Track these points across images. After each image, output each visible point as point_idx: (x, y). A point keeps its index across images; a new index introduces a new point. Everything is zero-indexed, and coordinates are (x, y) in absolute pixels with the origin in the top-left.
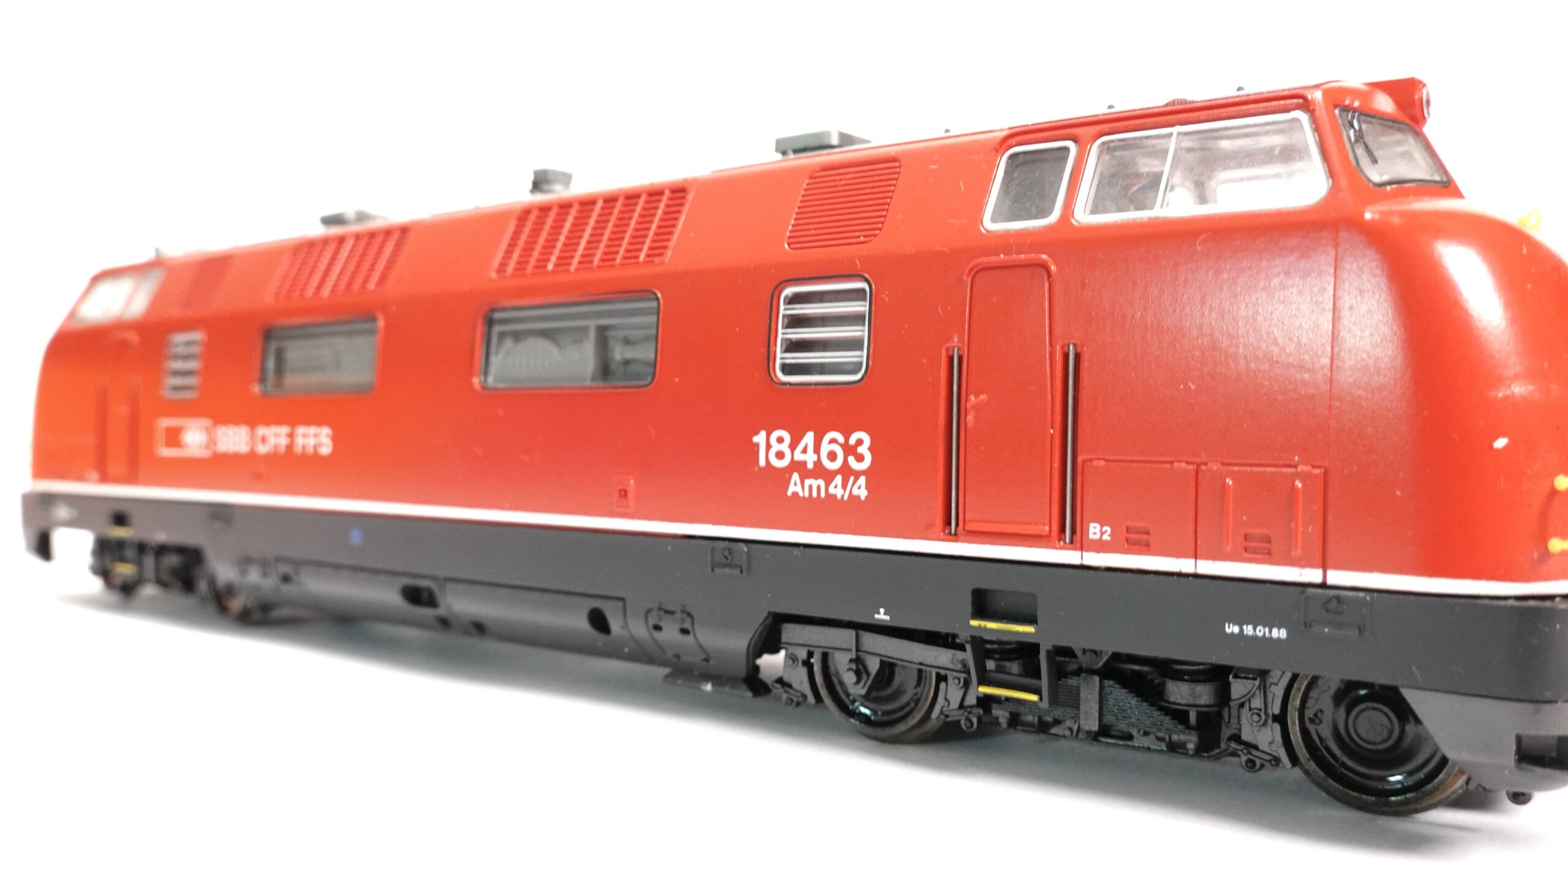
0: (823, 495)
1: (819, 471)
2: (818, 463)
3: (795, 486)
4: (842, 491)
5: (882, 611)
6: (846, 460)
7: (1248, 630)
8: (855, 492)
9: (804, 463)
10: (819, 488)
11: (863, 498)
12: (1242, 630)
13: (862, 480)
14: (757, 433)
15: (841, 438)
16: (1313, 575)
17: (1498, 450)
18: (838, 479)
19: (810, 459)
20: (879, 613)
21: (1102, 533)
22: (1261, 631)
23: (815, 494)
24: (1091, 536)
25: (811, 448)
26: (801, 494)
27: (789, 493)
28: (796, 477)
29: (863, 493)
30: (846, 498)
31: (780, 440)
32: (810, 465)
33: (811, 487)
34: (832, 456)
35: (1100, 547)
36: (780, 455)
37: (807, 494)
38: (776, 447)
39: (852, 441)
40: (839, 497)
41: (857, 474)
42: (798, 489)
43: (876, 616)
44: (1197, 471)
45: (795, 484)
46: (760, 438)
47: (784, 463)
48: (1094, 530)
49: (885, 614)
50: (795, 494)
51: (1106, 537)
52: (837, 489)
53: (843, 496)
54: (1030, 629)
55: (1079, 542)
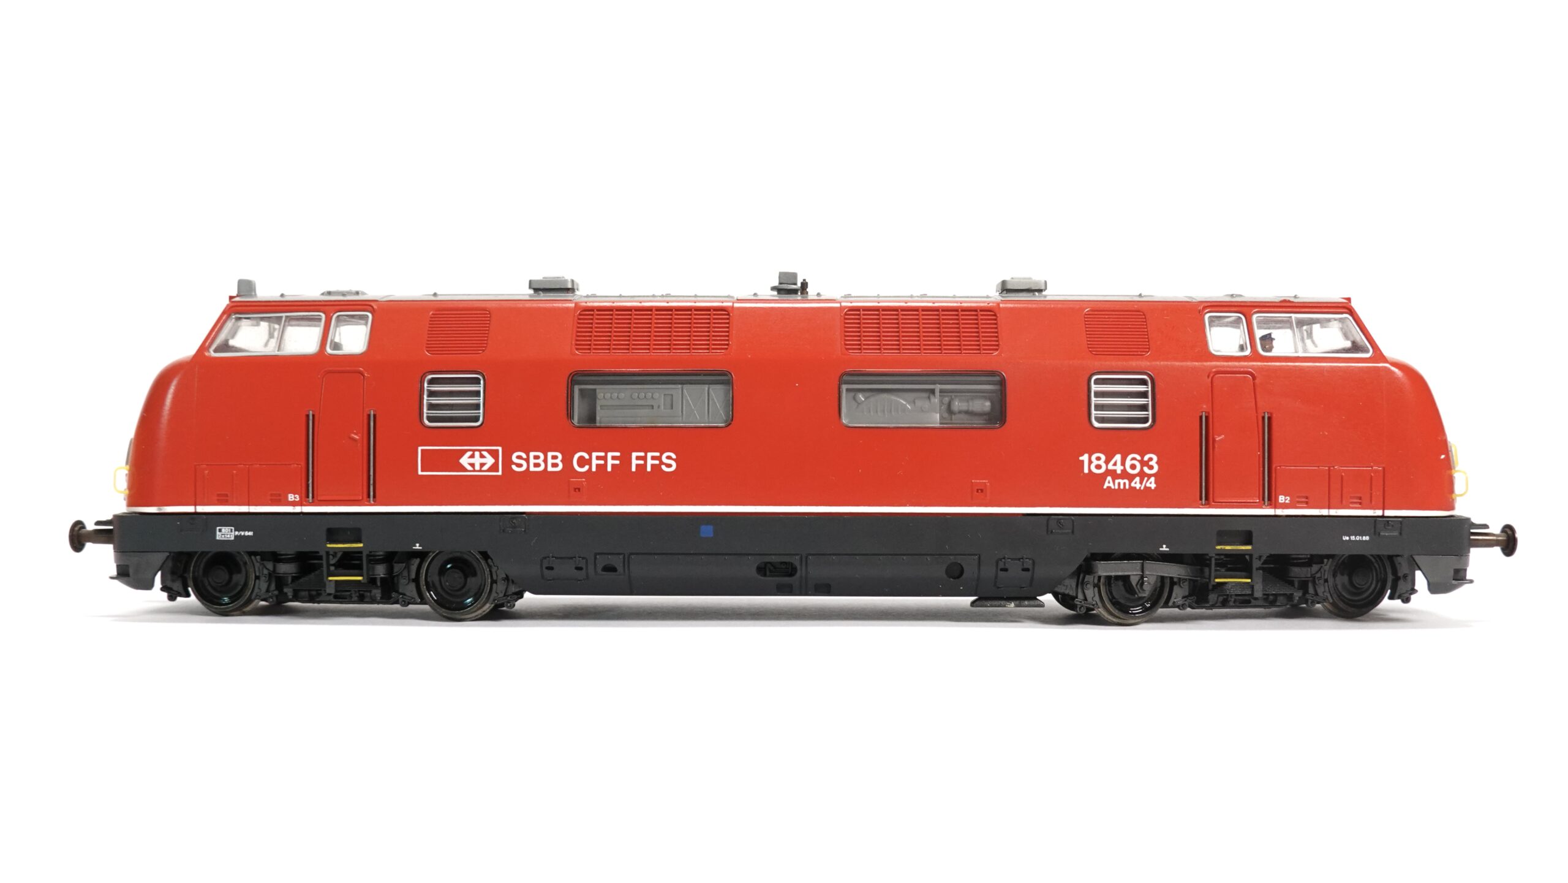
0: (1127, 487)
1: (1125, 475)
2: (1124, 471)
3: (1109, 483)
4: (1140, 485)
5: (1164, 546)
6: (1142, 469)
7: (1353, 538)
8: (1148, 485)
9: (1115, 471)
10: (1125, 484)
11: (1153, 488)
12: (1350, 538)
13: (1152, 479)
14: (1082, 455)
15: (1139, 458)
16: (1379, 513)
17: (1442, 459)
18: (1137, 479)
19: (1119, 469)
20: (1162, 547)
21: (1286, 500)
22: (1358, 538)
23: (1122, 487)
24: (1280, 501)
25: (1119, 463)
26: (1113, 487)
27: (1105, 487)
28: (1109, 478)
29: (1153, 486)
30: (1142, 488)
31: (1098, 459)
32: (1119, 472)
33: (1119, 484)
34: (1133, 467)
35: (1285, 506)
36: (1098, 467)
37: (1117, 487)
38: (1095, 462)
39: (1146, 458)
40: (1138, 488)
41: (1149, 476)
42: (1111, 485)
43: (1161, 549)
44: (1329, 470)
45: (1109, 482)
46: (1085, 458)
47: (1102, 471)
48: (1282, 499)
49: (1166, 548)
50: (1109, 488)
51: (1287, 502)
52: (1136, 484)
53: (1140, 488)
54: (1249, 547)
55: (1275, 505)
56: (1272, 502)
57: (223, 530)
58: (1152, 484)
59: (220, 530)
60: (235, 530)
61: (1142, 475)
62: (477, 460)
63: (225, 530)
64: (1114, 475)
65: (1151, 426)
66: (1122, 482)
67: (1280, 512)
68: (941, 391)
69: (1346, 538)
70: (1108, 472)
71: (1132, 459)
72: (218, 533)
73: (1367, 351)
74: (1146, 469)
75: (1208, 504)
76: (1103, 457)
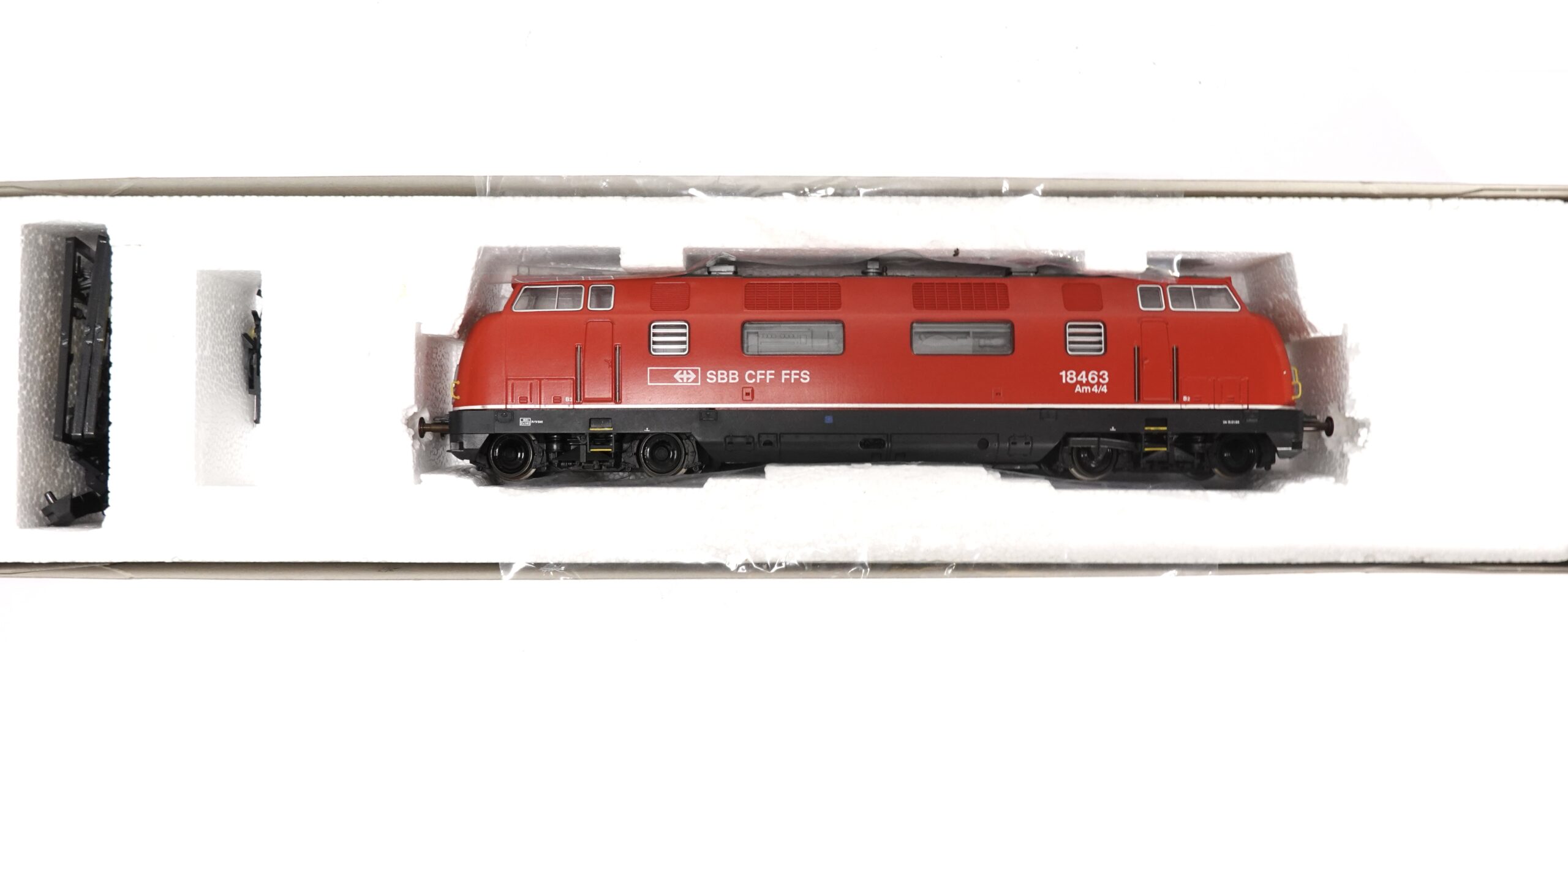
56: (1179, 401)
57: (524, 420)
58: (1105, 389)
59: (522, 420)
60: (532, 420)
61: (1099, 384)
62: (685, 376)
63: (525, 420)
64: (1081, 384)
65: (1104, 354)
66: (1086, 388)
67: (1184, 407)
68: (973, 333)
69: (1225, 422)
70: (1078, 382)
71: (1093, 374)
72: (521, 422)
73: (1237, 307)
74: (1101, 380)
75: (1139, 402)
76: (1074, 373)
